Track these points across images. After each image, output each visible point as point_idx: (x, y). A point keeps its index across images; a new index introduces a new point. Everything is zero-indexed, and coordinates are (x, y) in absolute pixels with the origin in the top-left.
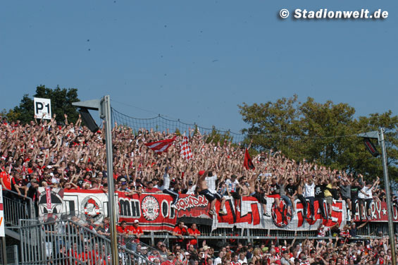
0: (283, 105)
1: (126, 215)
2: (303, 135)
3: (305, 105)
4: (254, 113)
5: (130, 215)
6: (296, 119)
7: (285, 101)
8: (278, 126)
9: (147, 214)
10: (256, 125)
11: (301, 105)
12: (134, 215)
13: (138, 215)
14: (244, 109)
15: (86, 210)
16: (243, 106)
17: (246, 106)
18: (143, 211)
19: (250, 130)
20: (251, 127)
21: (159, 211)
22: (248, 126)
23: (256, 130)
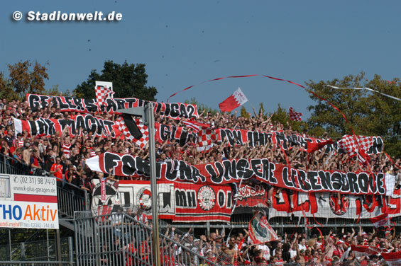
0: (350, 82)
1: (181, 205)
2: (370, 112)
3: (372, 82)
4: (320, 91)
5: (185, 205)
6: (363, 96)
7: (352, 78)
8: (345, 103)
9: (203, 204)
10: (323, 102)
11: (367, 83)
12: (190, 205)
13: (194, 205)
14: (311, 86)
15: (141, 201)
16: (310, 83)
17: (312, 83)
18: (199, 201)
19: (317, 107)
20: (318, 104)
21: (215, 201)
22: (315, 103)
23: (323, 107)
